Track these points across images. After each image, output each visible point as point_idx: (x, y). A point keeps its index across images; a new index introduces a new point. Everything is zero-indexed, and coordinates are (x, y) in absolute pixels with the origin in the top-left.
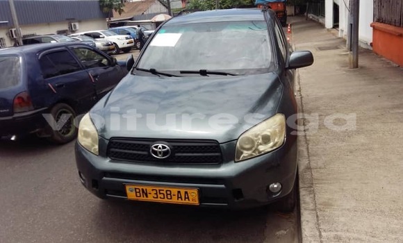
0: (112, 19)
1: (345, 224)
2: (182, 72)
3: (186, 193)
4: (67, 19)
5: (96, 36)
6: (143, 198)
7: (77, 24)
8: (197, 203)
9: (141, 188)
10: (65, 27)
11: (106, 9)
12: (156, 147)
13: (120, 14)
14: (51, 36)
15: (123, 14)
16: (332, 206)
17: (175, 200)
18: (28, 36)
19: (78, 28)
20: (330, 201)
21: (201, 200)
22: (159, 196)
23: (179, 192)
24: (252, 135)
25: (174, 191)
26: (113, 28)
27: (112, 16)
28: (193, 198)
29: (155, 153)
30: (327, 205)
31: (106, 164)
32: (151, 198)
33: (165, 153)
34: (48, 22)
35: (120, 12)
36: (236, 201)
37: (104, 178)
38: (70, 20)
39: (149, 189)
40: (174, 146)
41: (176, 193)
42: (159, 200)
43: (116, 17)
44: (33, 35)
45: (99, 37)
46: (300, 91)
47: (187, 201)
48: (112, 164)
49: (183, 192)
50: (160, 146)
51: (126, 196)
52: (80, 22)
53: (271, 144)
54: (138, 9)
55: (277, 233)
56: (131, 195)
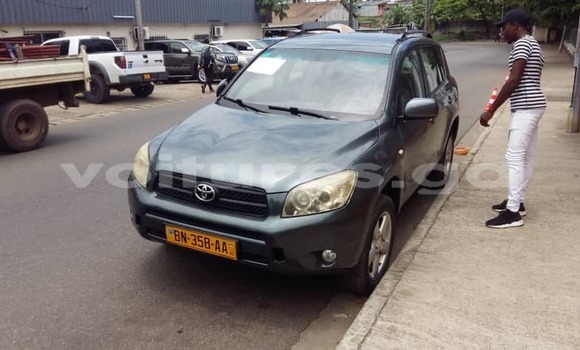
0: (270, 26)
1: (411, 317)
2: (271, 108)
3: (224, 243)
4: (210, 21)
5: (242, 47)
6: (181, 243)
7: (222, 29)
8: (234, 257)
9: (180, 231)
10: (206, 31)
11: (263, 11)
12: (201, 187)
13: (281, 19)
14: (183, 42)
15: (284, 19)
16: (411, 296)
17: (212, 251)
18: (157, 38)
19: (222, 34)
20: (413, 291)
21: (239, 253)
22: (198, 243)
23: (217, 242)
24: (309, 190)
25: (213, 240)
26: (270, 38)
27: (271, 22)
28: (230, 251)
29: (199, 193)
30: (406, 294)
31: (151, 199)
32: (189, 244)
33: (210, 196)
34: (185, 22)
35: (283, 16)
36: (276, 261)
37: (147, 215)
38: (214, 22)
39: (188, 234)
40: (219, 189)
41: (214, 243)
42: (197, 248)
43: (276, 23)
44: (163, 38)
45: (245, 49)
46: (474, 154)
47: (225, 253)
48: (158, 200)
49: (221, 241)
50: (205, 186)
51: (165, 237)
52: (226, 25)
53: (329, 204)
54: (311, 13)
55: (336, 315)
56: (171, 238)
